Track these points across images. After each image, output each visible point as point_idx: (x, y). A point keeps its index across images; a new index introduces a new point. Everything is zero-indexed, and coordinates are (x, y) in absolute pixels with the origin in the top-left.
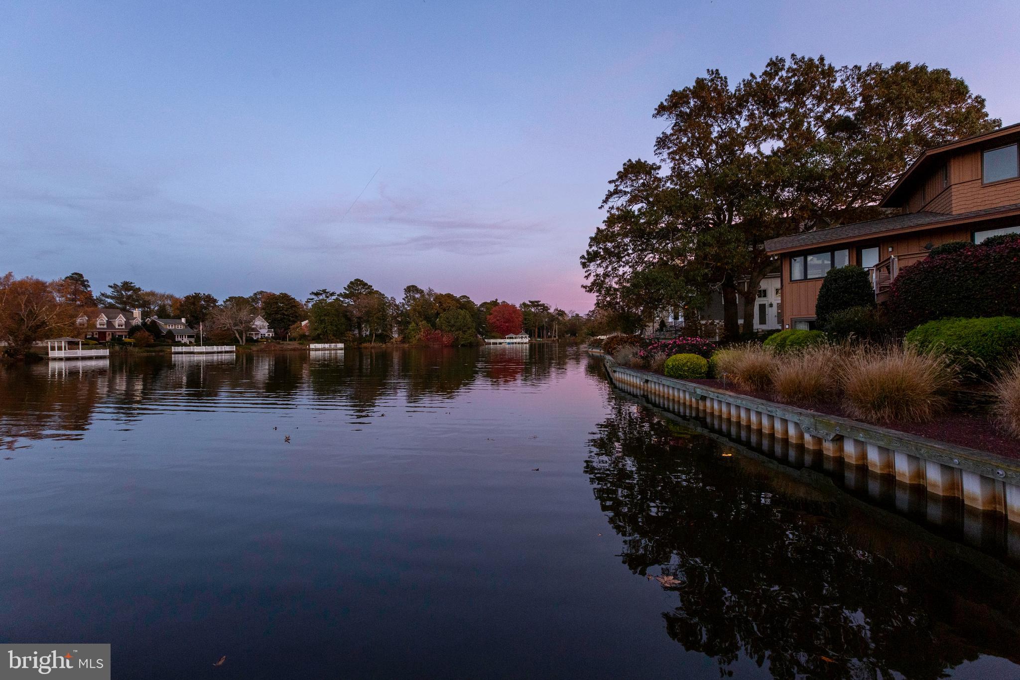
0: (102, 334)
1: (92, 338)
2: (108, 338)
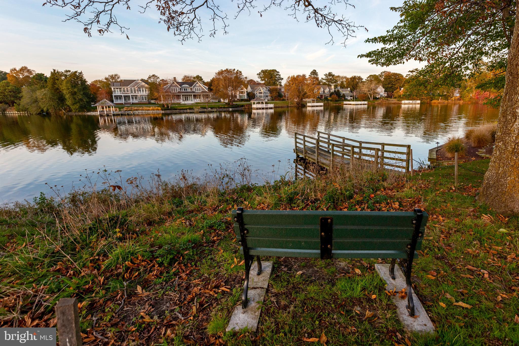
1: (319, 98)
2: (323, 98)
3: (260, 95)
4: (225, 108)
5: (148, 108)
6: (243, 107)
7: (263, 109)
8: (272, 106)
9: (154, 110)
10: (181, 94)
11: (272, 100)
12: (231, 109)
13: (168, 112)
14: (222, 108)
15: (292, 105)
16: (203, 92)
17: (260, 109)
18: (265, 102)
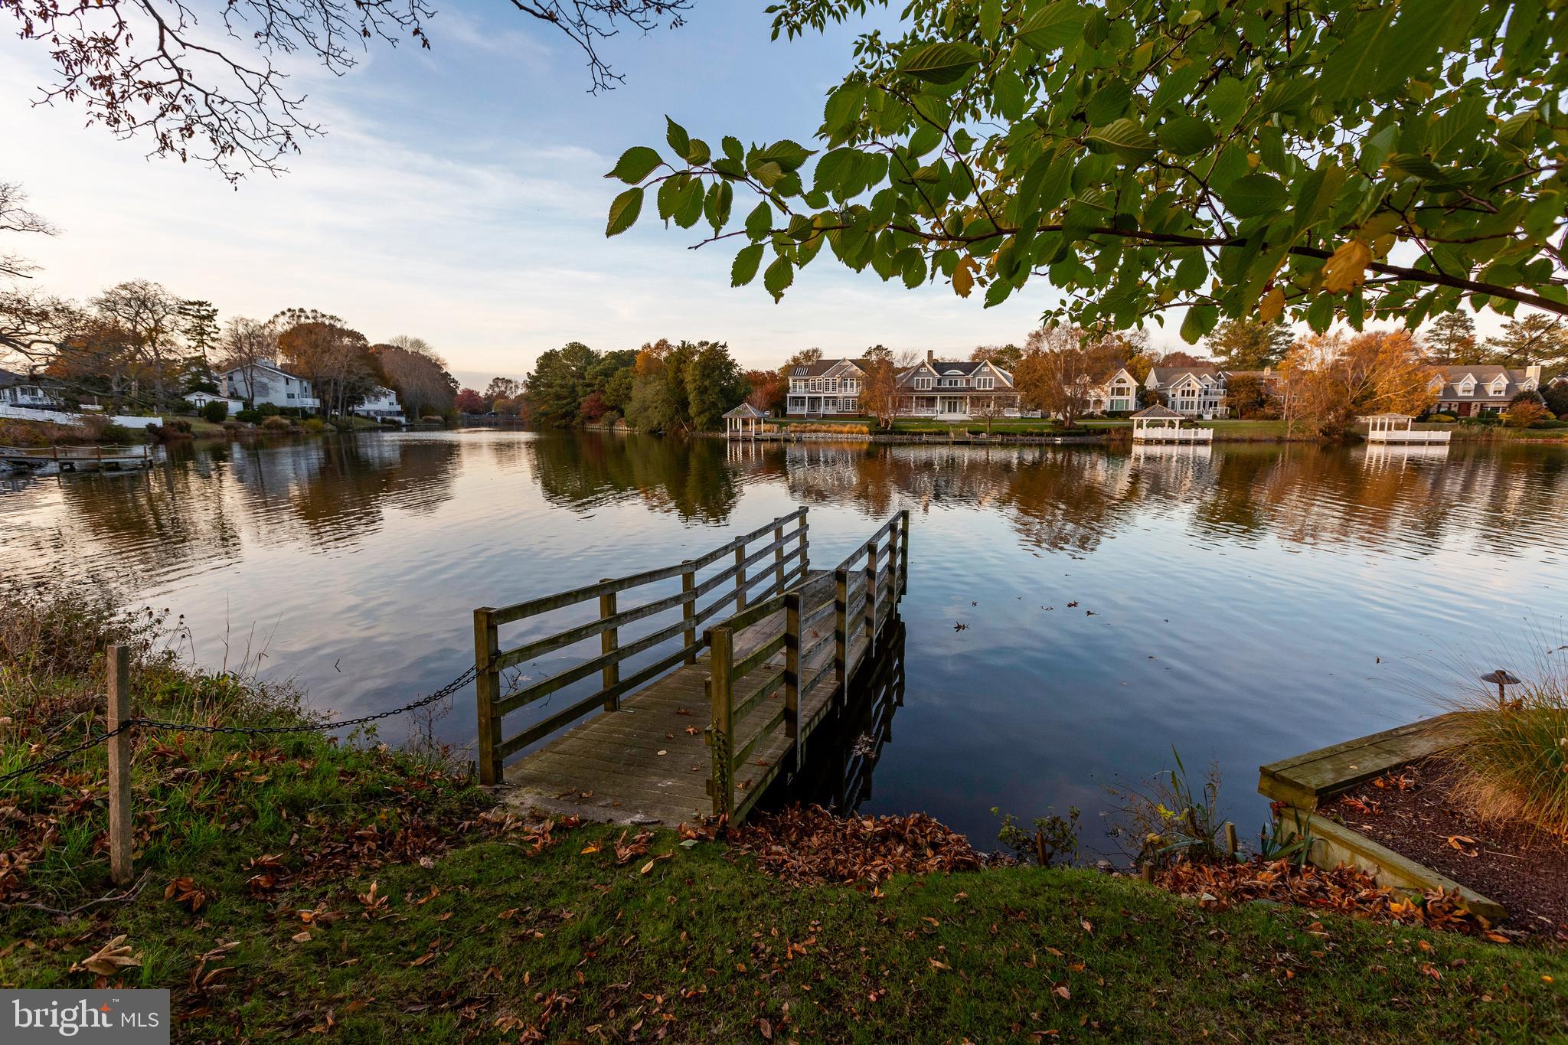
0: (1465, 406)
1: (1449, 413)
2: (1474, 413)
3: (1186, 399)
4: (1041, 435)
5: (840, 428)
6: (1105, 437)
7: (1170, 442)
8: (1207, 434)
9: (852, 433)
10: (938, 395)
11: (1231, 417)
12: (1059, 440)
13: (883, 438)
14: (1031, 434)
15: (1300, 436)
16: (997, 389)
17: (1159, 442)
18: (1181, 422)
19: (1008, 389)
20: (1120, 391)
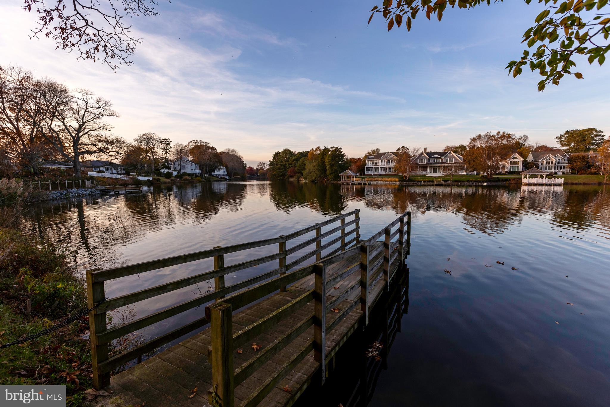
3: (548, 165)
4: (476, 181)
5: (387, 179)
6: (507, 182)
7: (541, 185)
8: (561, 181)
9: (392, 181)
10: (429, 166)
11: (572, 173)
12: (485, 184)
13: (405, 183)
14: (472, 181)
16: (455, 163)
17: (535, 185)
18: (547, 176)
19: (461, 163)
20: (515, 163)
